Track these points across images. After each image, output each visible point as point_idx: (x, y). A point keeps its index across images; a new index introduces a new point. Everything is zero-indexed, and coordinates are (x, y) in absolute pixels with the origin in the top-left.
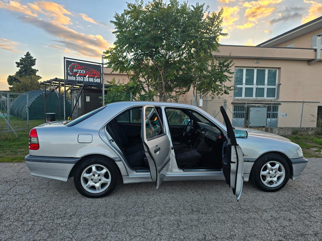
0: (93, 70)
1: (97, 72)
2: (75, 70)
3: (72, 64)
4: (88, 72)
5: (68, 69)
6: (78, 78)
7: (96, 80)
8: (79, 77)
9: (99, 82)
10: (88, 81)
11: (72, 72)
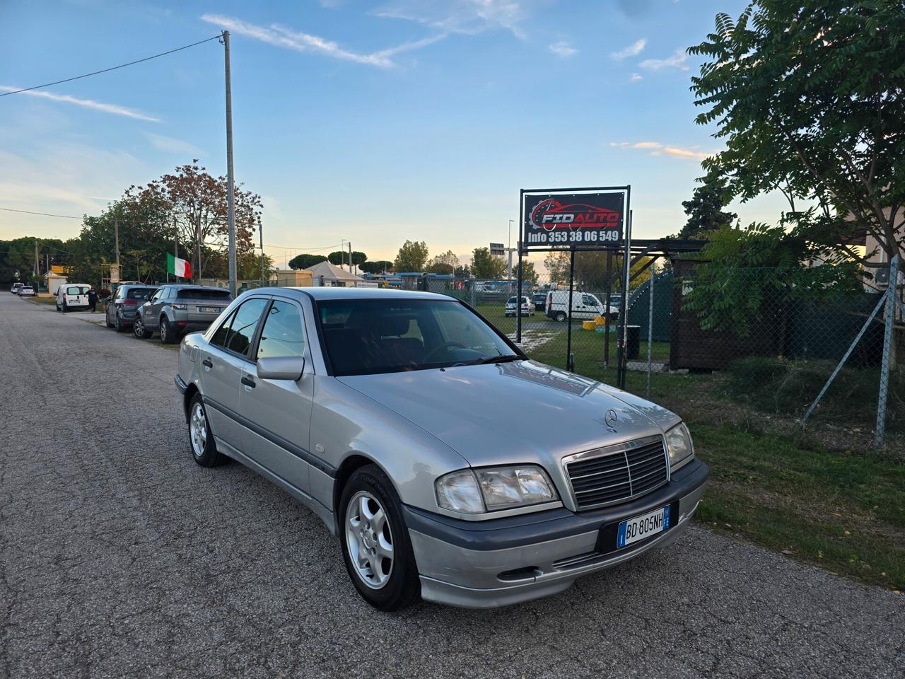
0: (598, 209)
1: (608, 213)
2: (546, 218)
3: (541, 202)
4: (582, 218)
5: (531, 215)
6: (553, 237)
7: (604, 235)
8: (557, 233)
9: (613, 239)
10: (581, 239)
11: (537, 223)
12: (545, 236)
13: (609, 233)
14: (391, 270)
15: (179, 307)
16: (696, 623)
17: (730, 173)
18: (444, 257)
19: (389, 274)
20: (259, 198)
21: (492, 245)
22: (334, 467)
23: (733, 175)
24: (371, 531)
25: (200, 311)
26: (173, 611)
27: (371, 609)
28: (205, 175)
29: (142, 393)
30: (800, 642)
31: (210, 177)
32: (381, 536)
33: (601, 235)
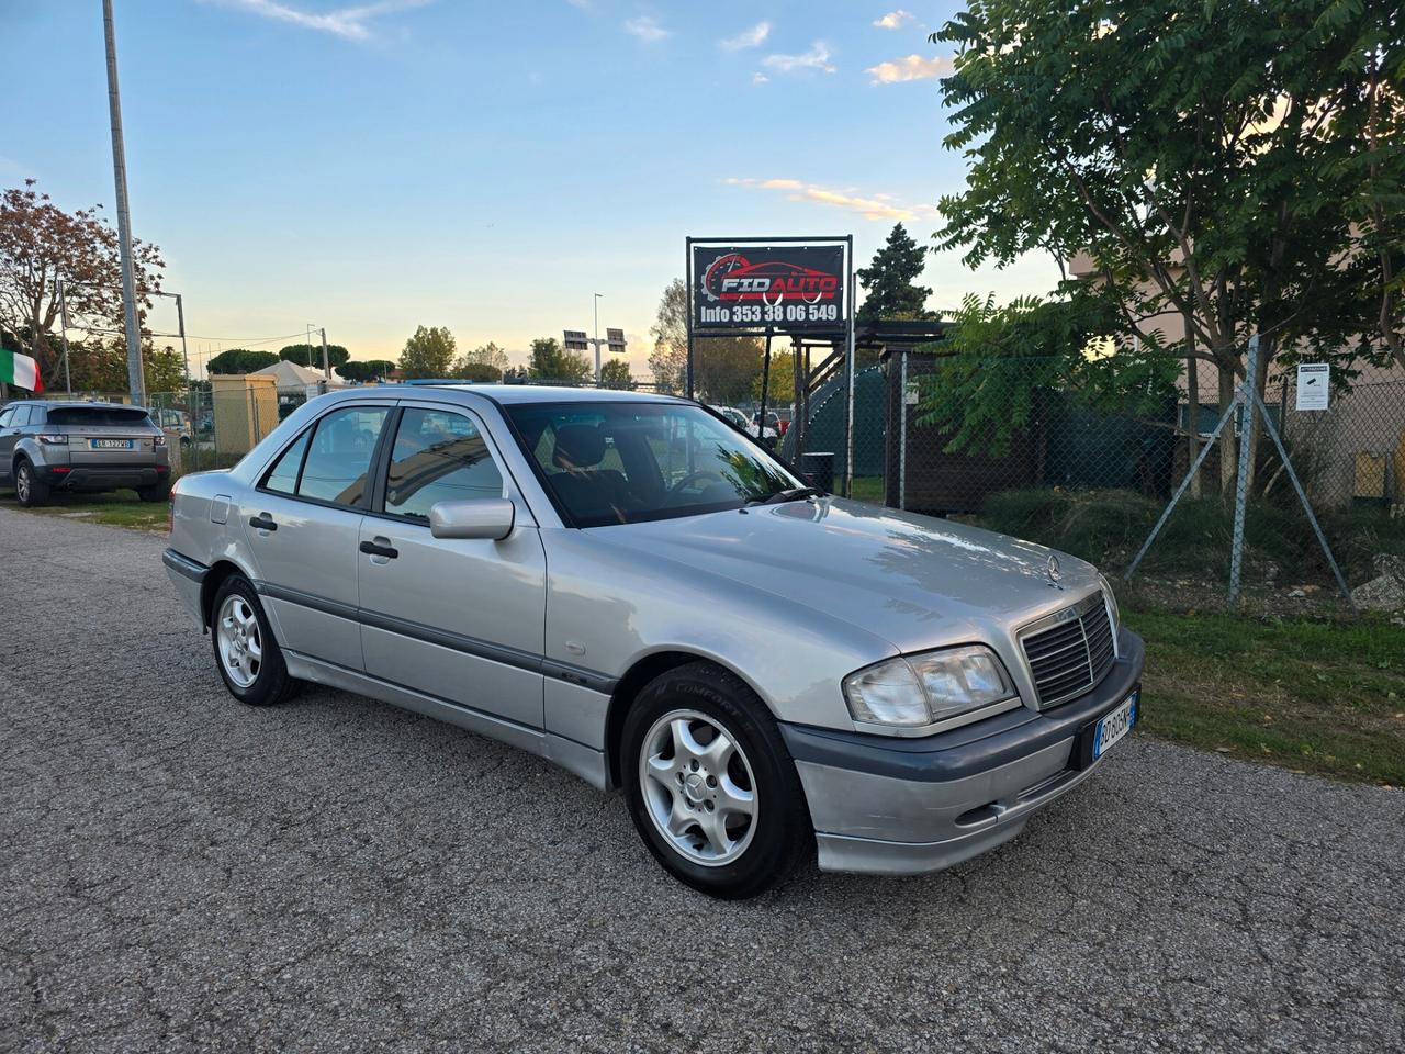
0: (806, 270)
1: (821, 277)
2: (728, 283)
3: (719, 258)
4: (783, 283)
5: (704, 278)
6: (739, 313)
7: (816, 311)
8: (744, 308)
9: (830, 318)
10: (781, 318)
11: (716, 292)
12: (727, 311)
13: (823, 308)
14: (392, 375)
15: (52, 439)
16: (1179, 859)
17: (979, 222)
18: (483, 353)
19: (389, 382)
20: (156, 250)
21: (567, 334)
22: (610, 677)
23: (983, 225)
24: (702, 773)
25: (94, 446)
26: (364, 946)
27: (706, 901)
28: (48, 208)
29: (45, 591)
30: (1324, 866)
31: (58, 212)
32: (724, 780)
33: (811, 311)
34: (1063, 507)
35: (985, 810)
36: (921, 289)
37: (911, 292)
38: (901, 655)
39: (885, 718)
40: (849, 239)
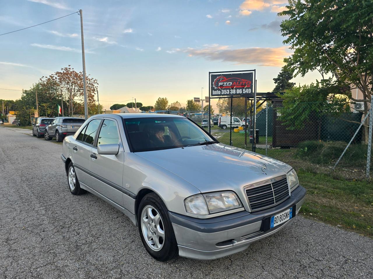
0: (242, 80)
1: (246, 81)
2: (220, 84)
3: (218, 77)
4: (235, 83)
5: (214, 83)
6: (223, 92)
7: (245, 91)
8: (225, 90)
9: (249, 92)
10: (235, 93)
11: (216, 87)
12: (220, 92)
13: (247, 90)
14: (153, 109)
15: (63, 126)
16: (305, 261)
17: (297, 64)
18: (175, 104)
19: (152, 111)
20: (97, 80)
21: (195, 98)
22: (135, 194)
23: (298, 65)
24: (153, 224)
25: (73, 128)
26: (60, 264)
28: (73, 71)
29: (47, 163)
30: (354, 268)
31: (76, 72)
32: (158, 227)
33: (243, 91)
34: (321, 146)
35: (230, 241)
36: (292, 83)
37: (289, 84)
38: (201, 193)
39: (195, 212)
40: (255, 70)
